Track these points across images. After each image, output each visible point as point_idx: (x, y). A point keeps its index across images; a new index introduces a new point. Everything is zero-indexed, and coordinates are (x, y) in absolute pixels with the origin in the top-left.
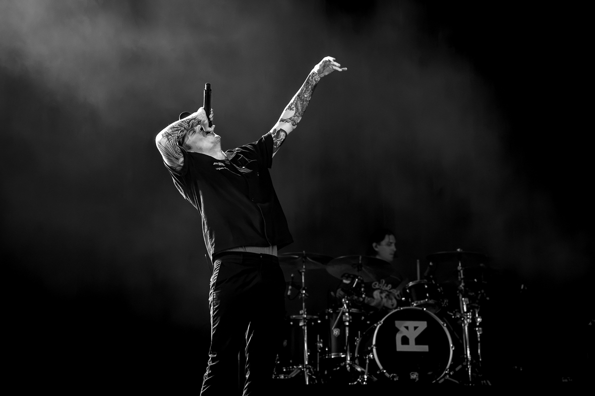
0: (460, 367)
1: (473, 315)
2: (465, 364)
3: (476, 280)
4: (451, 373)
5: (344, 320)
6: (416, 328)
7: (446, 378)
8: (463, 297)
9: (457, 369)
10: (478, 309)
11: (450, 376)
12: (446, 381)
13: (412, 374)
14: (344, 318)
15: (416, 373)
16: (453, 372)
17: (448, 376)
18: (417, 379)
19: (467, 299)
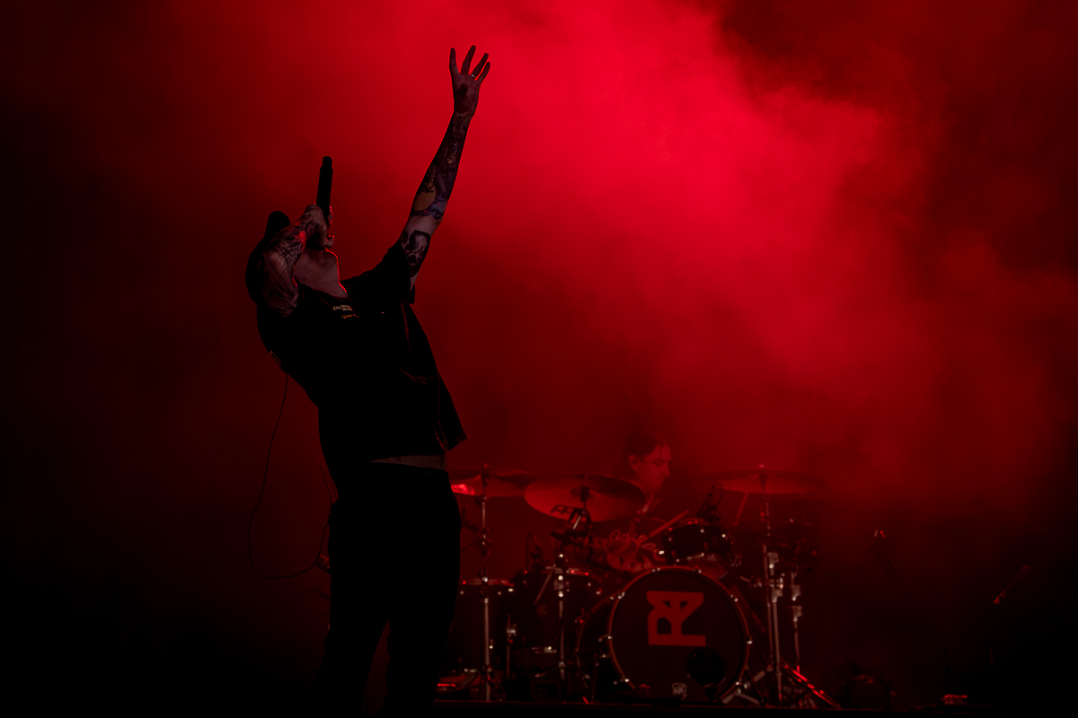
0: (762, 674)
1: (787, 583)
2: (770, 669)
3: (791, 521)
4: (746, 686)
5: (555, 589)
6: (683, 604)
7: (736, 694)
8: (769, 550)
9: (757, 678)
10: (794, 572)
11: (743, 690)
12: (737, 698)
13: (676, 686)
14: (556, 583)
15: (683, 685)
16: (749, 684)
17: (739, 691)
18: (685, 695)
19: (776, 555)
